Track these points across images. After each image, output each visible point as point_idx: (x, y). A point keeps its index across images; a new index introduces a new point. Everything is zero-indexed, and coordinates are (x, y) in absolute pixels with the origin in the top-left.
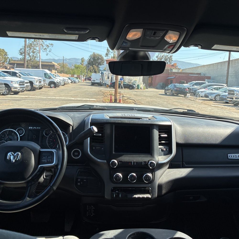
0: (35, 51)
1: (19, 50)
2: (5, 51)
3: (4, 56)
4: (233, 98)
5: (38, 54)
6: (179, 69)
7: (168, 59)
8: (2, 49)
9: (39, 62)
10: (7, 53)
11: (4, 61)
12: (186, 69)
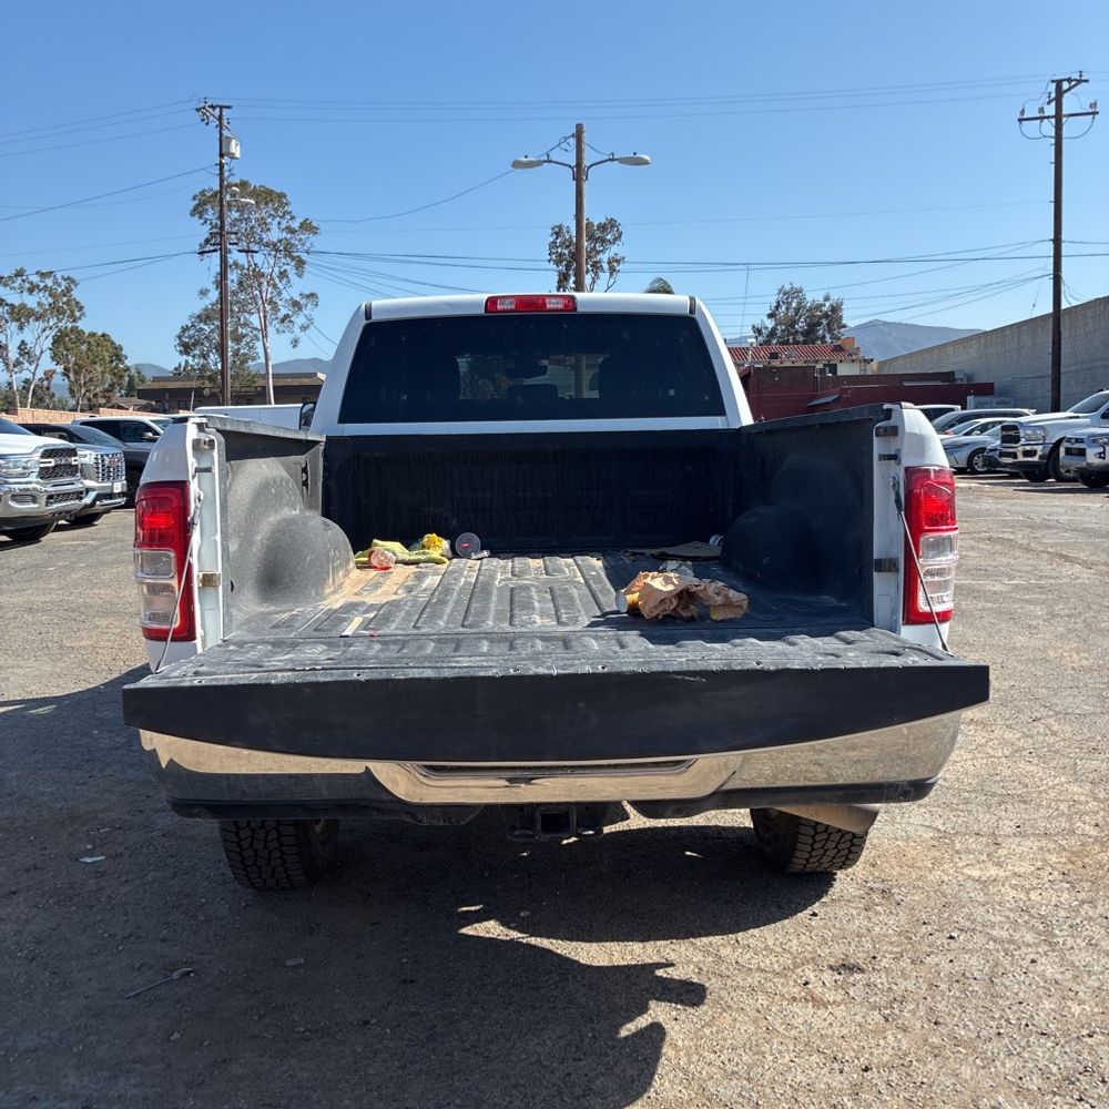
0: (244, 332)
1: (178, 331)
2: (113, 343)
3: (112, 362)
4: (1014, 455)
5: (259, 345)
6: (865, 360)
7: (824, 322)
8: (100, 334)
9: (265, 377)
10: (121, 349)
11: (112, 385)
12: (896, 359)
